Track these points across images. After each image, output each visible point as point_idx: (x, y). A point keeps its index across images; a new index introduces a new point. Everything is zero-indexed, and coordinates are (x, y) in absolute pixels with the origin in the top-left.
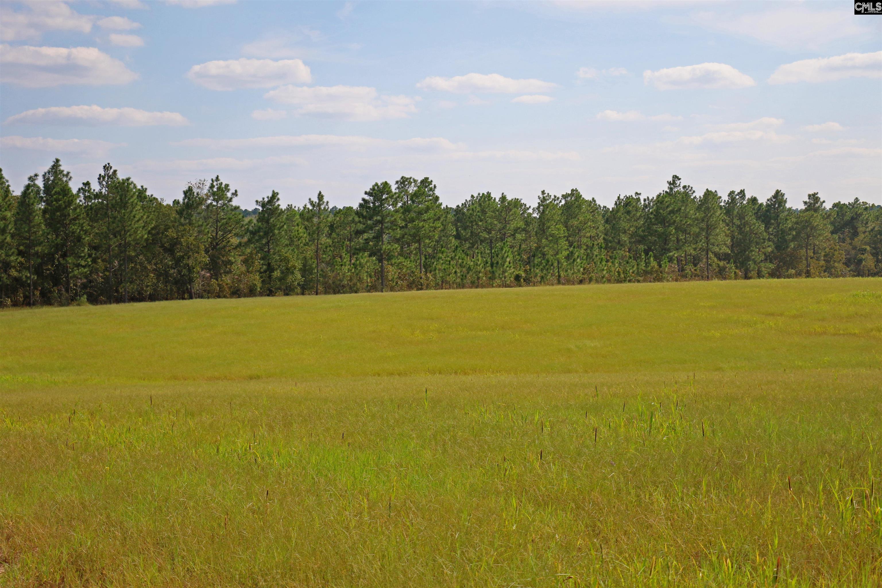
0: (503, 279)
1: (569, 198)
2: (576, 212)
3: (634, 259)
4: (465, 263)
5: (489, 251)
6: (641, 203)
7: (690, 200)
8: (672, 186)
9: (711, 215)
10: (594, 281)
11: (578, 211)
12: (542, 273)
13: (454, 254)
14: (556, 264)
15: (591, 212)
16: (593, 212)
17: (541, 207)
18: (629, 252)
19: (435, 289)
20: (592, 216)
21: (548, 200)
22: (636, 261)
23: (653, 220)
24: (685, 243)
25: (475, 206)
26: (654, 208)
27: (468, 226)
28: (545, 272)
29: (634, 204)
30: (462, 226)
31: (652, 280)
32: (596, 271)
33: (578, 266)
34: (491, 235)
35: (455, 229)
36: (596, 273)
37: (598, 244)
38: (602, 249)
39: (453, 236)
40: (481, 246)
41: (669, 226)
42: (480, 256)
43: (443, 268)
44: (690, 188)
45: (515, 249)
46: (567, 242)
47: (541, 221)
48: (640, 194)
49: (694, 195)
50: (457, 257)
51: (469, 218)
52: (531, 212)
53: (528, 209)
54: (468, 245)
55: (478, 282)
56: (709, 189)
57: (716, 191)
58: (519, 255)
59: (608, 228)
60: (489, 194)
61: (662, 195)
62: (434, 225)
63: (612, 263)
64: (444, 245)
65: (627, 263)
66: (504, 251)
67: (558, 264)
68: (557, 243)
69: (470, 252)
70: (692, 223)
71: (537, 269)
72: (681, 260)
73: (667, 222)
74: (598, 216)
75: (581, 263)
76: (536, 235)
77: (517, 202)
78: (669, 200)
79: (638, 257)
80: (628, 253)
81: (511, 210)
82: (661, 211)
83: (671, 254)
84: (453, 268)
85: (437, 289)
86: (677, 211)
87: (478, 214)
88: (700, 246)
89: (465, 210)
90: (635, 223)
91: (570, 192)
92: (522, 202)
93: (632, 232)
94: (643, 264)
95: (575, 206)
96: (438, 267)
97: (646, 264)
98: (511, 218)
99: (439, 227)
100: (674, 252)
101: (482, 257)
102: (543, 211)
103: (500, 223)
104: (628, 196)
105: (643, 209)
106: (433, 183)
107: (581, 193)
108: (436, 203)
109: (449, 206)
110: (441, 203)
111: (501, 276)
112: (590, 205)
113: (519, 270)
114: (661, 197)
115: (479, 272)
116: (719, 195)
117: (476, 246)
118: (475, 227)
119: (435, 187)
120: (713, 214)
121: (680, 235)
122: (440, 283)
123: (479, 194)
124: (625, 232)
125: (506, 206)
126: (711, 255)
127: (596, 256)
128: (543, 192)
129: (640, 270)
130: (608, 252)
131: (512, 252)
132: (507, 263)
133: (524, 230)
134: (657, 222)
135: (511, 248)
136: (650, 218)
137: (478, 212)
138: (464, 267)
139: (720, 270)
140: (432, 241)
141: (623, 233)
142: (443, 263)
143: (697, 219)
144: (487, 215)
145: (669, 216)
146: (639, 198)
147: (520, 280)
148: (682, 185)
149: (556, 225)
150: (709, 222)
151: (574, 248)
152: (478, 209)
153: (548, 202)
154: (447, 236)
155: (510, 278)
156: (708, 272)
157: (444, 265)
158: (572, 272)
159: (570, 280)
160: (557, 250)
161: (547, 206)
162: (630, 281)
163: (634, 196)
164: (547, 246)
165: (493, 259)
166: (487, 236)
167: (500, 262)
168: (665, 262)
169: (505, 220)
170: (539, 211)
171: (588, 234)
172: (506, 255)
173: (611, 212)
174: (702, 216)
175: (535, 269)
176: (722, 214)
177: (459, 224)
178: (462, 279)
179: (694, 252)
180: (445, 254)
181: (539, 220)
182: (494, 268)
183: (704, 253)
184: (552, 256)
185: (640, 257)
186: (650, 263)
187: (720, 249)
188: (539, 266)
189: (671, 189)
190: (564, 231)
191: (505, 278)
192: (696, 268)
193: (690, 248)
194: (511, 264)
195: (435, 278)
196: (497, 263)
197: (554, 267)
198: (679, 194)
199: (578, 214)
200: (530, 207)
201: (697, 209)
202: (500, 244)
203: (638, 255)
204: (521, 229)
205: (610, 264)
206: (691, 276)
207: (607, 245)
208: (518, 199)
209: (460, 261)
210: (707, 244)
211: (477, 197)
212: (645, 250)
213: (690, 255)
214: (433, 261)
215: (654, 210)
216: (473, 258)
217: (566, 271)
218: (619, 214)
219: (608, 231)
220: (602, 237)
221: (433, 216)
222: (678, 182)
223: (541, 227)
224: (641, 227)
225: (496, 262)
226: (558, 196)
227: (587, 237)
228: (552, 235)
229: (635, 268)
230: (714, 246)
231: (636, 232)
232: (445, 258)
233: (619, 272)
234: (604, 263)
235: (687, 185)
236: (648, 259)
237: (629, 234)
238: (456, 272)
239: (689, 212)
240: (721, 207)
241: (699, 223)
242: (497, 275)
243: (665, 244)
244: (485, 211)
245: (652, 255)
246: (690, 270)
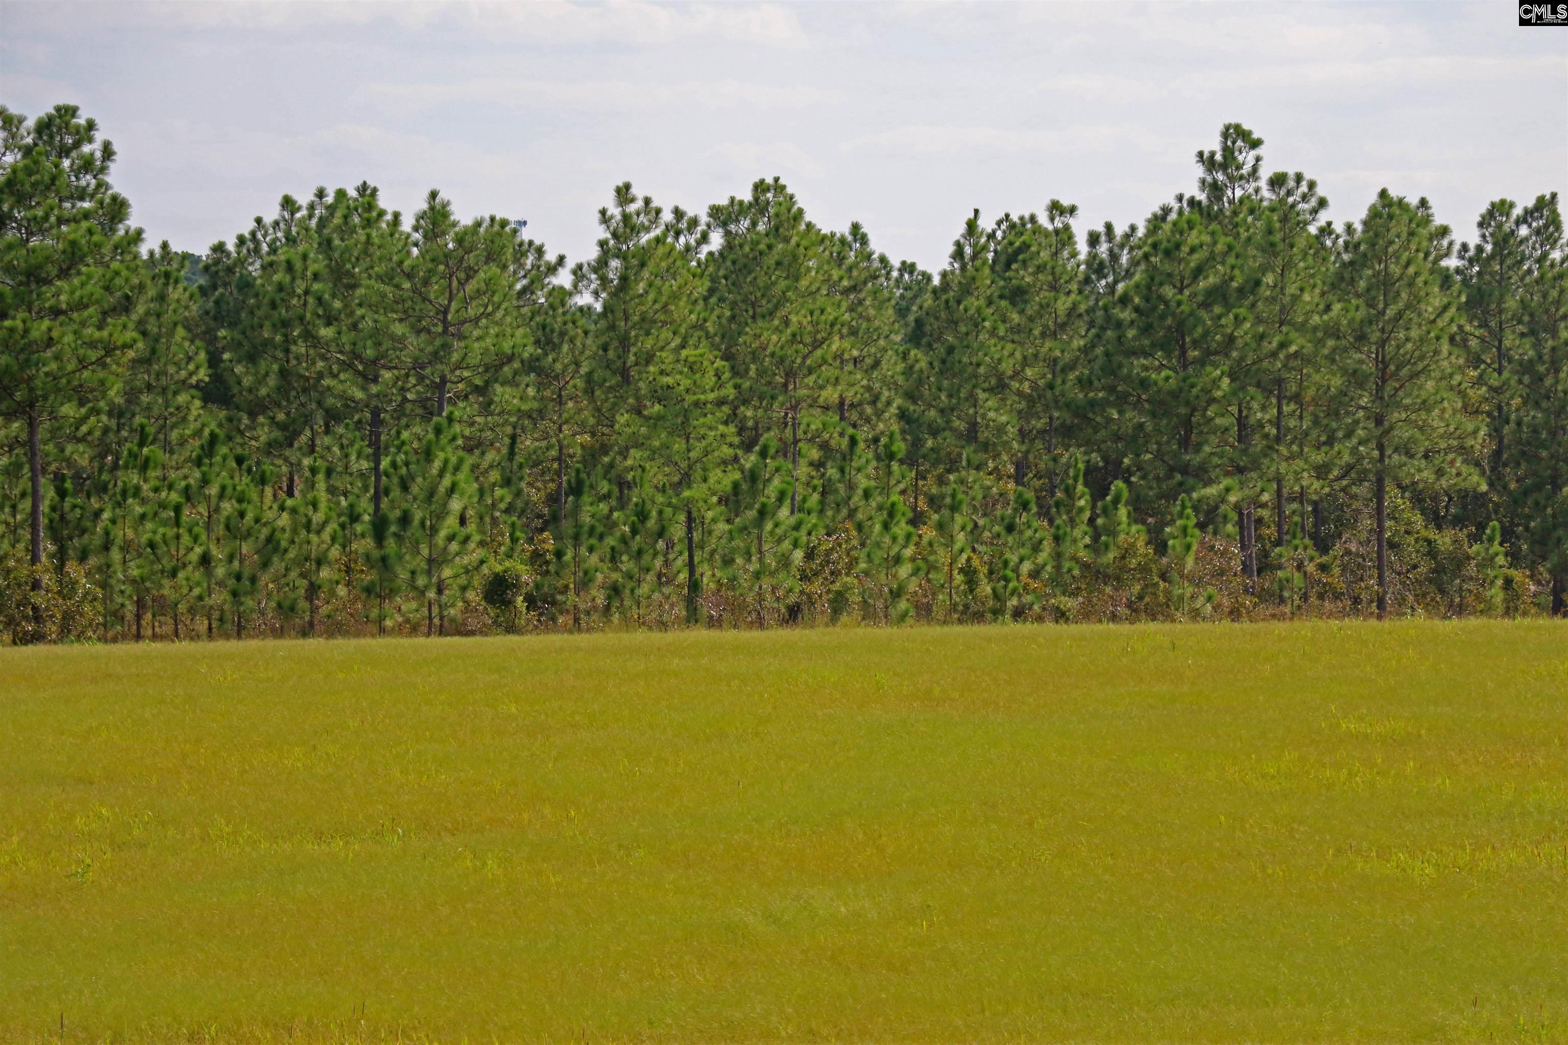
0: (431, 594)
1: (745, 223)
2: (777, 290)
3: (1039, 515)
4: (250, 516)
5: (365, 465)
6: (1074, 255)
7: (1301, 243)
8: (1220, 177)
9: (1400, 315)
10: (857, 614)
11: (783, 284)
12: (617, 569)
13: (197, 474)
14: (678, 531)
15: (846, 291)
16: (854, 288)
17: (615, 263)
18: (1018, 478)
19: (103, 639)
20: (851, 309)
21: (648, 230)
22: (1051, 522)
23: (1131, 333)
24: (1278, 439)
25: (301, 248)
26: (1137, 277)
27: (267, 343)
28: (627, 564)
29: (1045, 255)
30: (235, 346)
31: (1122, 610)
32: (863, 565)
33: (779, 541)
34: (374, 389)
35: (202, 356)
36: (867, 573)
37: (876, 440)
38: (895, 466)
39: (197, 387)
40: (327, 440)
41: (1202, 362)
42: (321, 485)
43: (144, 539)
44: (1304, 188)
45: (491, 456)
46: (732, 429)
47: (612, 327)
48: (1072, 210)
49: (1323, 217)
50: (213, 490)
51: (273, 305)
52: (568, 286)
53: (552, 269)
54: (264, 434)
55: (314, 610)
56: (1394, 193)
57: (1423, 203)
58: (507, 482)
59: (923, 364)
60: (367, 192)
61: (1173, 216)
62: (105, 333)
63: (940, 526)
64: (151, 430)
65: (1010, 529)
66: (437, 464)
67: (690, 530)
68: (684, 430)
69: (276, 467)
70: (1309, 348)
71: (591, 549)
72: (1259, 521)
73: (1195, 343)
74: (879, 309)
75: (797, 527)
76: (589, 392)
77: (499, 234)
78: (1206, 238)
79: (1058, 505)
80: (1011, 485)
81: (471, 272)
82: (1169, 292)
83: (1212, 491)
84: (196, 539)
85: (115, 640)
86: (1240, 290)
87: (316, 286)
88: (1346, 458)
89: (254, 268)
90: (1048, 344)
91: (747, 196)
92: (526, 235)
93: (1034, 386)
94: (1081, 534)
95: (770, 260)
96: (117, 534)
97: (1096, 538)
98: (471, 312)
99: (126, 346)
100: (1226, 482)
101: (332, 490)
102: (624, 279)
103: (418, 332)
104: (1015, 218)
105: (1087, 280)
106: (99, 137)
107: (801, 202)
108: (113, 230)
109: (176, 247)
110: (139, 232)
111: (421, 581)
112: (841, 259)
113: (509, 556)
114: (1167, 227)
115: (319, 563)
116: (1439, 220)
117: (304, 438)
118: (300, 348)
119: (108, 152)
120: (1408, 306)
121: (1255, 405)
122: (130, 608)
123: (321, 194)
124: (1000, 387)
125: (447, 255)
126: (1394, 497)
127: (867, 494)
128: (624, 193)
129: (1067, 565)
130: (921, 476)
131: (475, 467)
132: (451, 522)
133: (532, 366)
134: (1147, 342)
135: (470, 450)
136: (1119, 325)
137: (316, 276)
138: (248, 534)
139: (1439, 570)
140: (96, 412)
141: (991, 390)
142: (143, 517)
143: (1333, 331)
144: (360, 291)
145: (1203, 314)
146: (1067, 228)
147: (508, 603)
148: (1266, 173)
149: (683, 346)
150: (1390, 349)
151: (763, 454)
152: (318, 263)
153: (645, 238)
154: (164, 390)
155: (464, 589)
156: (1381, 577)
157: (149, 526)
158: (754, 566)
159: (743, 607)
160: (684, 465)
161: (643, 257)
162: (1019, 614)
163: (1043, 220)
164: (638, 446)
165: (385, 503)
166: (359, 395)
167: (418, 515)
168: (1184, 529)
169: (445, 321)
170: (604, 280)
171: (830, 395)
172: (447, 482)
173: (935, 291)
174: (1360, 315)
175: (583, 551)
176: (1453, 310)
177: (222, 333)
178: (235, 594)
179: (1317, 485)
180: (152, 473)
181: (603, 324)
182: (391, 544)
183: (1363, 490)
184: (663, 490)
185: (1068, 504)
186: (1113, 534)
187: (1440, 473)
188: (601, 537)
189: (1215, 190)
190: (718, 376)
191: (440, 591)
192: (1324, 559)
193: (1299, 464)
194: (471, 527)
195: (104, 585)
196: (405, 520)
197: (670, 545)
198: (1252, 211)
199: (784, 299)
200: (561, 260)
201: (1333, 286)
202: (417, 429)
203: (1059, 495)
204: (516, 365)
205: (928, 533)
206: (1305, 597)
207: (917, 444)
208: (504, 223)
209: (228, 507)
210: (1381, 447)
211: (312, 207)
212: (1090, 471)
213: (1301, 497)
214: (95, 503)
215: (1137, 286)
216: (290, 494)
217: (728, 562)
218: (973, 303)
219: (920, 382)
220: (893, 410)
221: (99, 292)
222: (1247, 158)
223: (611, 354)
224: (1072, 366)
225: (398, 513)
226: (691, 213)
227: (826, 408)
228: (661, 395)
229: (1042, 557)
230: (1412, 457)
231: (1051, 387)
232: (156, 490)
233: (969, 572)
234: (901, 528)
235: (1291, 173)
236: (1105, 511)
237: (1020, 393)
238: (205, 560)
239: (1295, 299)
240: (1446, 279)
241: (1345, 350)
242: (404, 575)
243: (1185, 443)
244: (352, 275)
245: (1125, 495)
246: (1300, 567)
